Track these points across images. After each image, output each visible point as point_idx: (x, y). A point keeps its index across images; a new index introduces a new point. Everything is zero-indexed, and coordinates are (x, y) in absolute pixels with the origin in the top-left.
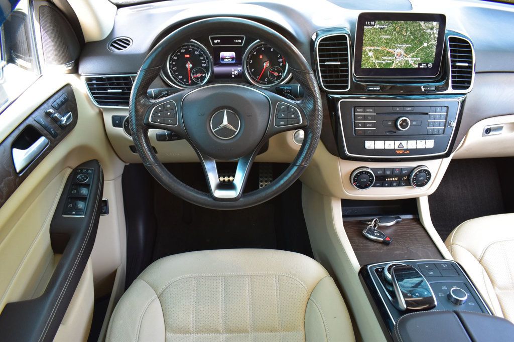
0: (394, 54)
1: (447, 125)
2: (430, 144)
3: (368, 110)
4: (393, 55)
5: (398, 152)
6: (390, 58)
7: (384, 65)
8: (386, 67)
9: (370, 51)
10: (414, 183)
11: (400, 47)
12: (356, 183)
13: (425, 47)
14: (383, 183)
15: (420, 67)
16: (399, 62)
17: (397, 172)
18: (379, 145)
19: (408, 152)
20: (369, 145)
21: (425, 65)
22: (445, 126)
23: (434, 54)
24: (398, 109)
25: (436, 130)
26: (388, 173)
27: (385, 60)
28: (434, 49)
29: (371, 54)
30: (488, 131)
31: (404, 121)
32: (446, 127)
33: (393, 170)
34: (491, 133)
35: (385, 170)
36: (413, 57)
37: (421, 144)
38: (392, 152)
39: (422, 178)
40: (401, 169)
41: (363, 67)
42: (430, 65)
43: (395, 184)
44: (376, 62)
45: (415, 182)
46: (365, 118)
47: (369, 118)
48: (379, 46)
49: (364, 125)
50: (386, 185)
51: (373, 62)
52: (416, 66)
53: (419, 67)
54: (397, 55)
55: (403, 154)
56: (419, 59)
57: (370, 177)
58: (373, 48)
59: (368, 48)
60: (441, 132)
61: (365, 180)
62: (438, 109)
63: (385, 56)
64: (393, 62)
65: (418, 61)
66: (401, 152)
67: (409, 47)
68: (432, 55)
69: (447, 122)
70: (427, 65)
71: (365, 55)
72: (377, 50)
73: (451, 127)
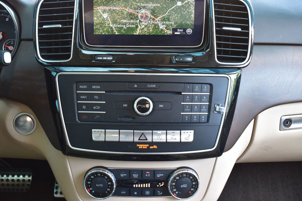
0: (137, 16)
1: (212, 109)
2: (188, 136)
3: (94, 87)
4: (136, 18)
5: (141, 146)
6: (132, 21)
7: (125, 30)
8: (129, 34)
9: (104, 11)
10: (174, 193)
11: (144, 7)
12: (90, 189)
13: (179, 7)
14: (130, 190)
15: (176, 33)
16: (146, 26)
17: (148, 175)
18: (113, 136)
19: (155, 147)
20: (98, 135)
21: (182, 30)
22: (209, 111)
23: (193, 16)
24: (136, 86)
25: (195, 117)
26: (135, 176)
27: (125, 24)
28: (192, 9)
29: (105, 16)
30: (287, 123)
31: (144, 102)
32: (211, 113)
33: (142, 172)
34: (293, 126)
35: (130, 172)
36: (163, 20)
37: (174, 136)
38: (132, 146)
39: (185, 186)
40: (154, 172)
41: (97, 33)
42: (189, 31)
43: (148, 193)
44: (113, 26)
45: (175, 190)
46: (90, 97)
47: (96, 97)
48: (115, 6)
49: (90, 107)
50: (136, 193)
51: (109, 27)
52: (170, 32)
53: (173, 33)
54: (142, 17)
55: (148, 150)
56: (173, 23)
57: (108, 182)
58: (107, 8)
59: (101, 7)
60: (204, 119)
61: (101, 185)
62: (197, 87)
63: (125, 18)
64: (137, 27)
65: (171, 25)
66: (145, 146)
67: (157, 7)
68: (190, 17)
69: (213, 106)
70: (185, 30)
71: (97, 17)
72: (114, 10)
73: (219, 112)
